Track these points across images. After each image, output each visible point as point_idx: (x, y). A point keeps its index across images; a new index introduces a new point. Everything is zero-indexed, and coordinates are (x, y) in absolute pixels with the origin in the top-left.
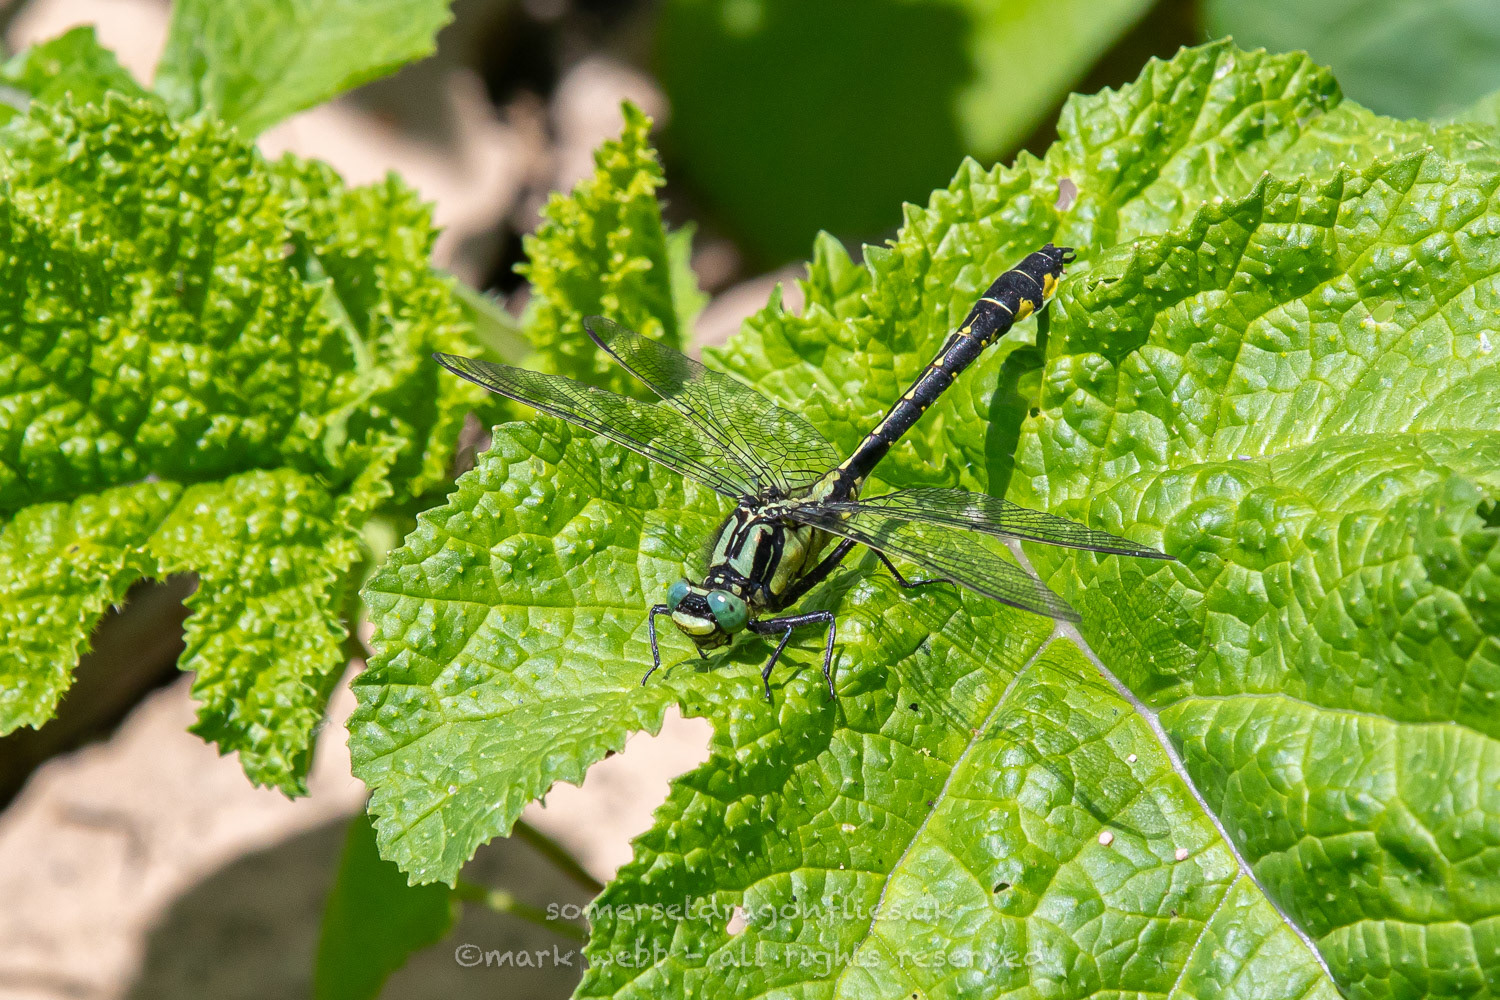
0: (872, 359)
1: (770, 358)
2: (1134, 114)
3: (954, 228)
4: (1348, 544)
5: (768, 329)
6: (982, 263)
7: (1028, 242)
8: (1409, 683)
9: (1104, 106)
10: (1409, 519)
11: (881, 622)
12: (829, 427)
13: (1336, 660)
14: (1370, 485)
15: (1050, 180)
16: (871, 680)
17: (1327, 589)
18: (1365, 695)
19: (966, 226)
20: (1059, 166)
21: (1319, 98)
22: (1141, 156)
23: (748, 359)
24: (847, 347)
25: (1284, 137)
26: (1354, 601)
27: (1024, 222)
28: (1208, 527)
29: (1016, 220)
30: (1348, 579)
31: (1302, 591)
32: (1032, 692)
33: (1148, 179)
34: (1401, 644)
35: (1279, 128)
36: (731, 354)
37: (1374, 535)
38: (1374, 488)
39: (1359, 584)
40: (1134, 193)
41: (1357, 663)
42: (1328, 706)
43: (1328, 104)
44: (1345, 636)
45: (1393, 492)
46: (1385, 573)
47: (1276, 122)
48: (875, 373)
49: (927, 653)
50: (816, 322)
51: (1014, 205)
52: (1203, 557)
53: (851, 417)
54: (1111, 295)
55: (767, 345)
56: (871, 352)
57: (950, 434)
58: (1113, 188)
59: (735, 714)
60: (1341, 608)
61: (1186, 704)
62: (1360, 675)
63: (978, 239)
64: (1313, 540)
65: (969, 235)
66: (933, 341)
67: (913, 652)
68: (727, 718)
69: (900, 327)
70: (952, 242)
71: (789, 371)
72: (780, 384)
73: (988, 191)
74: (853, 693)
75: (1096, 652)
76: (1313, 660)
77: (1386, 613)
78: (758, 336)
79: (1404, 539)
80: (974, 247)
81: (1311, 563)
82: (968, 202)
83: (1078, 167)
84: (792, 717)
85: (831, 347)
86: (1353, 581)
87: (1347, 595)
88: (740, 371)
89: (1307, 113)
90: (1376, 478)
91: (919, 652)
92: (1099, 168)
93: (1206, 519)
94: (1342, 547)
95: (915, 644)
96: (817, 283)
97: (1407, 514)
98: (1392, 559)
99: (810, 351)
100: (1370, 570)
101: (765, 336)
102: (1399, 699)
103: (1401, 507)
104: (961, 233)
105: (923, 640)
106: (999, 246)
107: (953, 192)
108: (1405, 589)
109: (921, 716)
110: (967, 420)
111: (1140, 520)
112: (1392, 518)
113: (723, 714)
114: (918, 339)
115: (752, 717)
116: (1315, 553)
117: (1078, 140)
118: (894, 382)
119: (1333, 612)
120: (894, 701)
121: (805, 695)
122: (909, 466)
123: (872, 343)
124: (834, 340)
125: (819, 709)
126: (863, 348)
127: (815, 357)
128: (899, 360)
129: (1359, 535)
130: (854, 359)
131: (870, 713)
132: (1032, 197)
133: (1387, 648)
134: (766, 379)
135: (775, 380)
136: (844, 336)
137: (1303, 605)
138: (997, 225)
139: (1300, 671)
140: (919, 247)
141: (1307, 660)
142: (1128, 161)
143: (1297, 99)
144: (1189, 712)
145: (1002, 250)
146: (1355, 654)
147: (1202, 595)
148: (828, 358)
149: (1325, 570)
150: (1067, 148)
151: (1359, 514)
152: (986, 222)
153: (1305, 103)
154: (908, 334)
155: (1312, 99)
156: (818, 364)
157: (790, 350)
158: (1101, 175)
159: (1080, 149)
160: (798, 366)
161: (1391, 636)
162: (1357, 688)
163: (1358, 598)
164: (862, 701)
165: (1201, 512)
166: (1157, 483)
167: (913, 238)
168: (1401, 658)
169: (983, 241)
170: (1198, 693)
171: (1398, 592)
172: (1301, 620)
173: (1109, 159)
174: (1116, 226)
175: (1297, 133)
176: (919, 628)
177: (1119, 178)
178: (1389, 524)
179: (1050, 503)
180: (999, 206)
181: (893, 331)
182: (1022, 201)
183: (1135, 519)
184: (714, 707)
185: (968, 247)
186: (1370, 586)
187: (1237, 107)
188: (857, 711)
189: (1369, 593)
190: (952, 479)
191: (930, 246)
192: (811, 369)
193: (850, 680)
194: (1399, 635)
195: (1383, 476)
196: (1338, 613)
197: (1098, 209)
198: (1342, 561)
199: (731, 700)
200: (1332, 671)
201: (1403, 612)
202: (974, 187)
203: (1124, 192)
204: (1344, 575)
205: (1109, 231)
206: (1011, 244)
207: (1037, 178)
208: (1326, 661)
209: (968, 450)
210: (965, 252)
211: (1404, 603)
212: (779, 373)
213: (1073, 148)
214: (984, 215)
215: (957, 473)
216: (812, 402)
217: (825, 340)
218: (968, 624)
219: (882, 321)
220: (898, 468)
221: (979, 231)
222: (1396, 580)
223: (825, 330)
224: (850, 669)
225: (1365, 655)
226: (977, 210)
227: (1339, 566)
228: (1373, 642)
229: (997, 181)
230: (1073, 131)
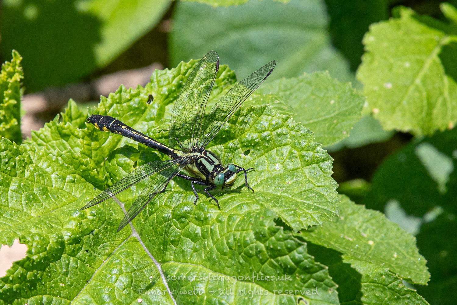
0: (85, 142)
1: (52, 137)
2: (174, 77)
3: (115, 105)
4: (230, 223)
5: (53, 128)
6: (122, 117)
7: (137, 113)
8: (243, 268)
9: (165, 74)
10: (251, 219)
11: (81, 224)
12: (72, 161)
13: (221, 258)
14: (238, 206)
15: (146, 94)
16: (76, 241)
17: (221, 236)
18: (228, 270)
19: (119, 105)
20: (149, 90)
21: (230, 80)
22: (175, 91)
23: (45, 136)
24: (77, 137)
25: (218, 90)
26: (230, 241)
27: (137, 106)
28: (186, 211)
29: (134, 105)
30: (228, 234)
31: (213, 235)
32: (124, 252)
33: (176, 98)
34: (242, 256)
35: (217, 87)
36: (40, 134)
37: (239, 222)
38: (239, 207)
39: (232, 236)
40: (171, 102)
41: (227, 260)
42: (216, 271)
43: (232, 82)
44: (225, 251)
45: (245, 209)
46: (241, 234)
48: (86, 146)
49: (93, 235)
50: (68, 128)
51: (134, 100)
52: (183, 220)
53: (79, 159)
54: (165, 135)
55: (52, 133)
56: (85, 140)
57: (106, 168)
58: (165, 100)
59: (34, 245)
60: (225, 243)
61: (170, 263)
62: (227, 264)
63: (122, 110)
64: (219, 220)
65: (119, 108)
66: (104, 139)
67: (89, 234)
68: (32, 246)
69: (95, 134)
70: (114, 109)
71: (57, 141)
72: (55, 145)
73: (127, 95)
74: (70, 244)
75: (144, 243)
76: (214, 257)
77: (239, 246)
78: (50, 129)
79: (248, 225)
80: (120, 112)
81: (217, 227)
82: (120, 98)
83: (155, 92)
84: (51, 248)
85: (72, 136)
86: (230, 235)
87: (228, 239)
88: (42, 139)
89: (226, 84)
90: (241, 204)
91: (91, 234)
92: (162, 93)
93: (186, 208)
94: (228, 224)
96: (67, 115)
97: (251, 217)
98: (244, 230)
99: (65, 136)
100: (236, 232)
101: (52, 130)
102: (239, 273)
103: (249, 214)
104: (117, 107)
105: (92, 231)
106: (129, 112)
107: (116, 94)
108: (247, 240)
109: (89, 254)
110: (113, 165)
111: (165, 205)
112: (245, 218)
113: (31, 244)
114: (100, 138)
115: (40, 246)
116: (219, 224)
117: (156, 83)
118: (91, 150)
119: (222, 243)
120: (81, 248)
121: (56, 242)
122: (94, 176)
123: (86, 137)
124: (73, 134)
125: (59, 247)
126: (83, 138)
127: (66, 138)
128: (93, 143)
129: (234, 221)
130: (79, 141)
131: (74, 251)
132: (140, 99)
133: (238, 257)
134: (50, 143)
135: (53, 143)
136: (76, 133)
137: (213, 239)
138: (128, 106)
139: (209, 259)
140: (104, 110)
141: (211, 257)
142: (171, 92)
143: (224, 80)
144: (171, 266)
145: (129, 114)
146: (227, 257)
147: (179, 231)
148: (70, 139)
149: (222, 230)
150: (152, 85)
151: (235, 214)
152: (125, 105)
153: (226, 81)
154: (97, 136)
155: (228, 80)
156: (67, 141)
157: (59, 135)
158: (162, 95)
159: (156, 86)
160: (60, 140)
161: (240, 254)
162: (226, 268)
163: (231, 240)
164: (72, 247)
165: (184, 206)
166: (171, 195)
167: (102, 107)
168: (242, 261)
169: (123, 110)
170: (174, 261)
171: (245, 241)
172: (211, 244)
173: (165, 90)
174: (164, 111)
175: (222, 90)
176: (92, 227)
177: (167, 97)
178: (244, 219)
179: (135, 195)
180: (130, 100)
181: (93, 134)
182: (137, 99)
183: (163, 205)
184: (29, 241)
185: (119, 112)
186: (235, 237)
188: (70, 250)
189: (235, 239)
190: (106, 183)
191: (107, 110)
192: (64, 142)
193: (70, 240)
194: (242, 254)
195: (243, 204)
196: (224, 244)
197: (159, 105)
198: (227, 228)
199: (34, 240)
200: (219, 261)
201: (245, 247)
202: (122, 93)
203: (168, 101)
204: (227, 233)
205: (162, 112)
206: (132, 112)
207: (142, 93)
208: (217, 258)
209: (112, 174)
210: (118, 113)
211: (246, 244)
212: (54, 142)
213: (154, 85)
214: (125, 102)
215: (108, 181)
216: (68, 152)
217: (70, 134)
218: (107, 228)
219: (90, 131)
220: (91, 177)
221: (122, 107)
222: (245, 237)
223: (70, 131)
224: (70, 236)
225: (230, 258)
226: (123, 101)
227: (226, 229)
228: (234, 255)
229: (130, 92)
230: (155, 80)
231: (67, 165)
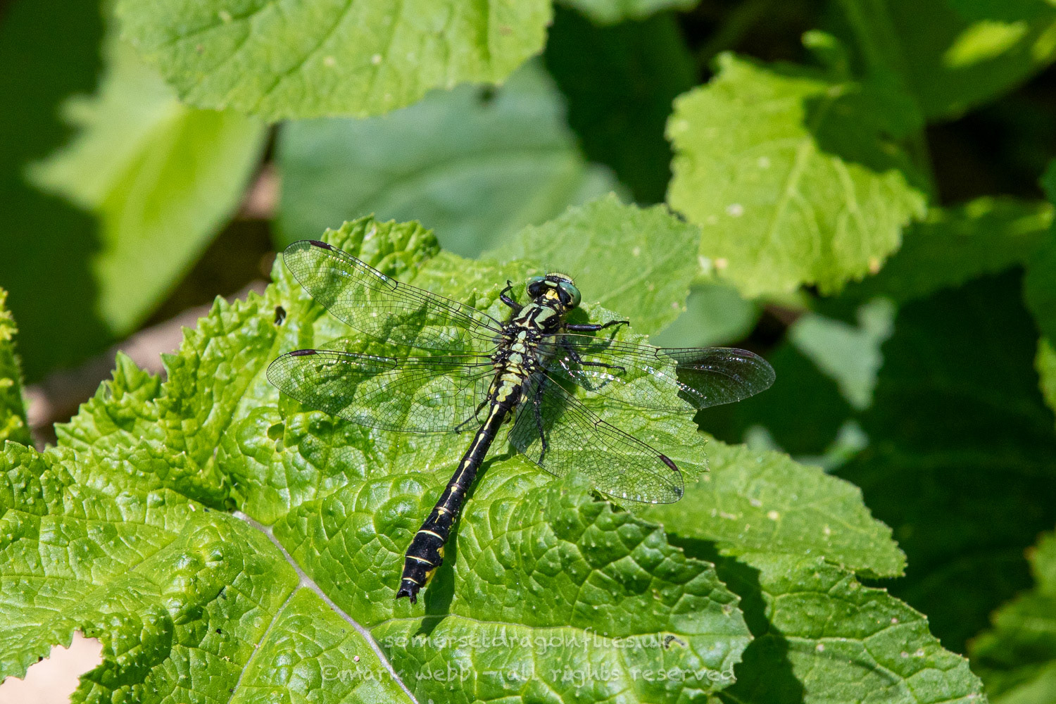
0: (169, 423)
1: (99, 429)
3: (212, 341)
4: (498, 518)
5: (97, 411)
6: (231, 361)
7: (259, 347)
8: (541, 602)
10: (540, 501)
11: (196, 579)
12: (151, 463)
13: (491, 591)
14: (507, 484)
15: (269, 308)
16: (193, 614)
17: (483, 548)
18: (510, 612)
19: (220, 339)
20: (274, 299)
21: (428, 249)
23: (85, 431)
24: (150, 419)
25: (409, 274)
26: (503, 553)
27: (256, 334)
28: (402, 513)
29: (250, 334)
30: (498, 540)
31: (467, 549)
32: (292, 619)
34: (537, 579)
35: (406, 269)
36: (74, 429)
37: (515, 512)
38: (510, 485)
39: (507, 543)
40: (321, 313)
41: (506, 592)
42: (485, 620)
43: (433, 253)
44: (497, 575)
45: (523, 488)
46: (524, 535)
47: (404, 265)
48: (171, 432)
49: (224, 598)
50: (128, 404)
51: (248, 324)
52: (400, 531)
53: (165, 456)
55: (97, 421)
56: (168, 419)
57: (221, 467)
58: (309, 310)
59: (114, 636)
60: (495, 558)
61: (390, 623)
62: (507, 600)
63: (228, 346)
64: (473, 517)
65: (222, 344)
66: (205, 410)
67: (216, 597)
68: (110, 638)
69: (185, 403)
70: (212, 349)
71: (112, 436)
72: (107, 444)
73: (232, 316)
74: (182, 623)
75: (328, 595)
76: (476, 591)
77: (526, 559)
78: (91, 416)
79: (537, 512)
80: (226, 352)
81: (472, 531)
82: (220, 324)
83: (287, 299)
84: (148, 637)
85: (138, 419)
86: (502, 541)
87: (498, 550)
88: (81, 439)
89: (421, 259)
90: (511, 479)
91: (219, 598)
92: (300, 298)
93: (401, 508)
94: (493, 520)
95: (218, 591)
96: (119, 383)
97: (539, 497)
98: (530, 526)
99: (124, 423)
100: (514, 533)
101: (95, 415)
102: (534, 612)
103: (534, 493)
104: (217, 343)
105: (221, 590)
106: (241, 350)
107: (211, 318)
108: (540, 543)
109: (223, 636)
110: (235, 457)
111: (357, 511)
112: (528, 501)
113: (108, 635)
114: (195, 410)
115: (125, 637)
116: (475, 525)
117: (285, 282)
118: (182, 437)
119: (489, 561)
120: (206, 628)
121: (155, 624)
122: (201, 486)
123: (169, 413)
124: (140, 415)
125: (164, 632)
126: (163, 417)
127: (128, 426)
128: (185, 424)
129: (504, 512)
130: (157, 427)
131: (193, 635)
132: (260, 318)
133: (527, 582)
134: (97, 443)
135: (103, 442)
136: (146, 412)
137: (467, 558)
138: (239, 337)
139: (466, 599)
140: (193, 353)
141: (471, 592)
143: (415, 251)
144: (392, 631)
145: (243, 352)
146: (504, 587)
147: (396, 555)
148: (136, 427)
149: (482, 535)
150: (279, 287)
151: (504, 500)
152: (232, 336)
153: (420, 253)
154: (189, 406)
155: (424, 250)
156: (130, 431)
157: (112, 423)
158: (302, 303)
159: (287, 288)
160: (117, 433)
161: (529, 573)
162: (505, 608)
163: (506, 551)
164: (188, 628)
165: (397, 504)
166: (367, 487)
167: (189, 347)
168: (536, 586)
169: (231, 348)
170: (396, 617)
171: (536, 545)
172: (466, 568)
173: (305, 294)
174: (312, 334)
175: (416, 272)
176: (219, 584)
177: (313, 304)
178: (526, 505)
179: (291, 505)
180: (240, 325)
181: (181, 405)
182: (253, 321)
183: (354, 510)
184: (102, 631)
185: (222, 352)
186: (514, 543)
187: (380, 257)
188: (185, 634)
189: (513, 547)
190: (226, 494)
191: (199, 352)
192: (125, 434)
193: (180, 615)
194: (535, 572)
195: (516, 478)
196: (492, 561)
197: (301, 324)
198: (493, 529)
199: (111, 627)
200: (489, 598)
201: (538, 558)
202: (223, 314)
203: (315, 313)
204: (495, 538)
205: (309, 337)
206: (248, 348)
207: (261, 306)
208: (484, 592)
209: (235, 475)
210: (221, 355)
211: (539, 552)
212: (106, 438)
213: (282, 288)
214: (230, 331)
215: (229, 490)
216: (140, 448)
217: (134, 415)
218: (249, 579)
219: (174, 400)
220: (196, 488)
221: (227, 342)
222: (534, 538)
223: (133, 409)
224: (181, 607)
225: (510, 587)
226: (226, 329)
227: (491, 531)
228: (517, 578)
229: (237, 310)
230: (281, 276)
231: (142, 474)
